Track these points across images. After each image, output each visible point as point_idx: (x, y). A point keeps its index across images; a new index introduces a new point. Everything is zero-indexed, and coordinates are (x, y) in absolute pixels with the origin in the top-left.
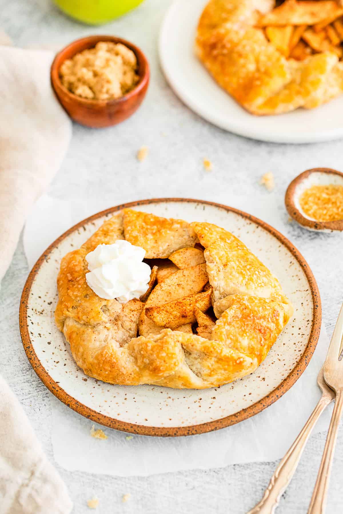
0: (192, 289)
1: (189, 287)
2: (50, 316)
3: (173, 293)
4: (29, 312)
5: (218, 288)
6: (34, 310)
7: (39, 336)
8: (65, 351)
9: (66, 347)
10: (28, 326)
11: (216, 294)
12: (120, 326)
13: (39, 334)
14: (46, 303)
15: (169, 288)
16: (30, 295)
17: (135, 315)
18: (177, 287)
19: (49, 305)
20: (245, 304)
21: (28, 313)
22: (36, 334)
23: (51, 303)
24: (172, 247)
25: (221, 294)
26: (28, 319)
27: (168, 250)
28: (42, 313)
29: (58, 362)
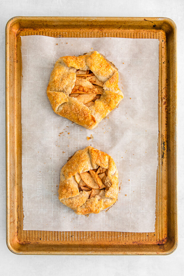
0: (89, 176)
15: (89, 182)
27: (76, 184)
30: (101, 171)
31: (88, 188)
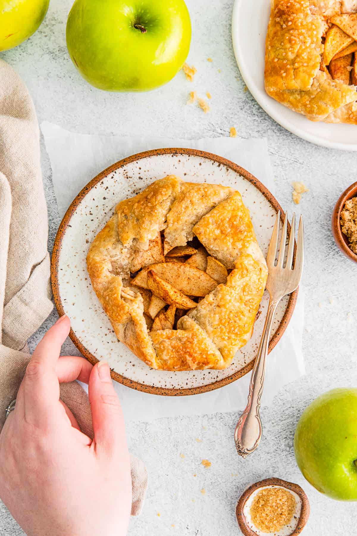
0: (192, 290)
1: (193, 287)
2: (130, 184)
3: (180, 279)
4: (120, 170)
5: (198, 311)
6: (125, 172)
7: (105, 188)
8: (105, 213)
9: (108, 212)
10: (106, 177)
11: (194, 312)
12: (132, 258)
13: (107, 188)
14: (139, 176)
15: (183, 273)
16: (135, 162)
17: (150, 260)
18: (187, 278)
19: (138, 178)
20: (194, 340)
21: (118, 170)
22: (105, 186)
23: (142, 179)
24: (218, 254)
25: (196, 315)
26: (114, 173)
27: (213, 252)
28: (127, 178)
29: (91, 214)
30: (166, 317)
31: (176, 258)
